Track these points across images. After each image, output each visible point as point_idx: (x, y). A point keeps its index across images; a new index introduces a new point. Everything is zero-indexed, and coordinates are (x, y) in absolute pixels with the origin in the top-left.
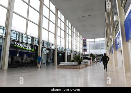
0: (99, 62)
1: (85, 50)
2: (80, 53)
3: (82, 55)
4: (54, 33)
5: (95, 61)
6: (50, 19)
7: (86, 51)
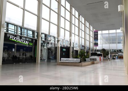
0: (115, 59)
1: (96, 44)
2: (89, 48)
3: (92, 50)
4: (56, 24)
5: (110, 57)
6: (52, 8)
7: (98, 46)
